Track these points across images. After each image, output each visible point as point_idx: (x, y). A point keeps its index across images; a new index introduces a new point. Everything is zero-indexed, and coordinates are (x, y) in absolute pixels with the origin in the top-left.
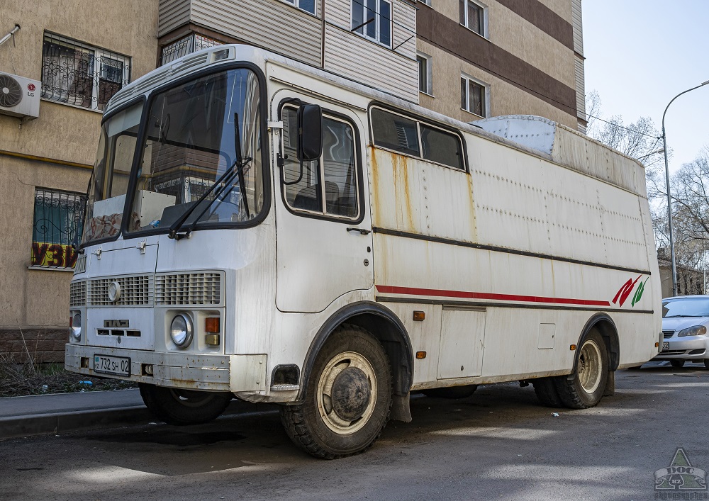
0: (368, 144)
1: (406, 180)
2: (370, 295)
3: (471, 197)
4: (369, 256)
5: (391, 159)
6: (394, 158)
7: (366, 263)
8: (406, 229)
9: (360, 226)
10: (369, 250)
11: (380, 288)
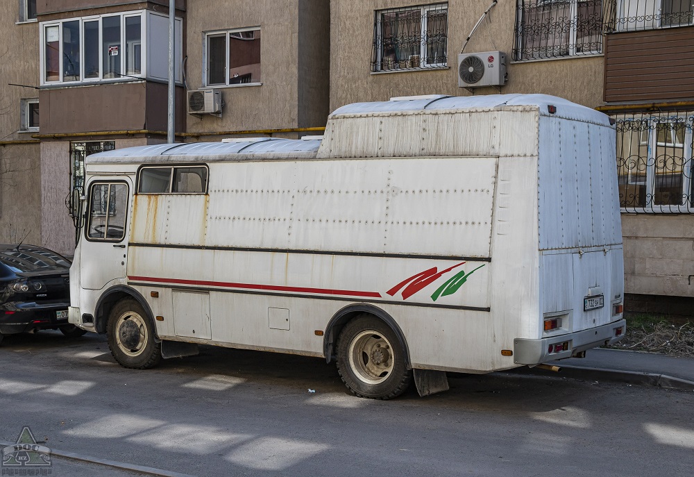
0: (134, 193)
1: (156, 210)
2: (124, 281)
3: (205, 211)
4: (125, 260)
5: (147, 199)
6: (150, 198)
7: (123, 263)
8: (150, 241)
9: (121, 243)
10: (125, 256)
11: (130, 278)
